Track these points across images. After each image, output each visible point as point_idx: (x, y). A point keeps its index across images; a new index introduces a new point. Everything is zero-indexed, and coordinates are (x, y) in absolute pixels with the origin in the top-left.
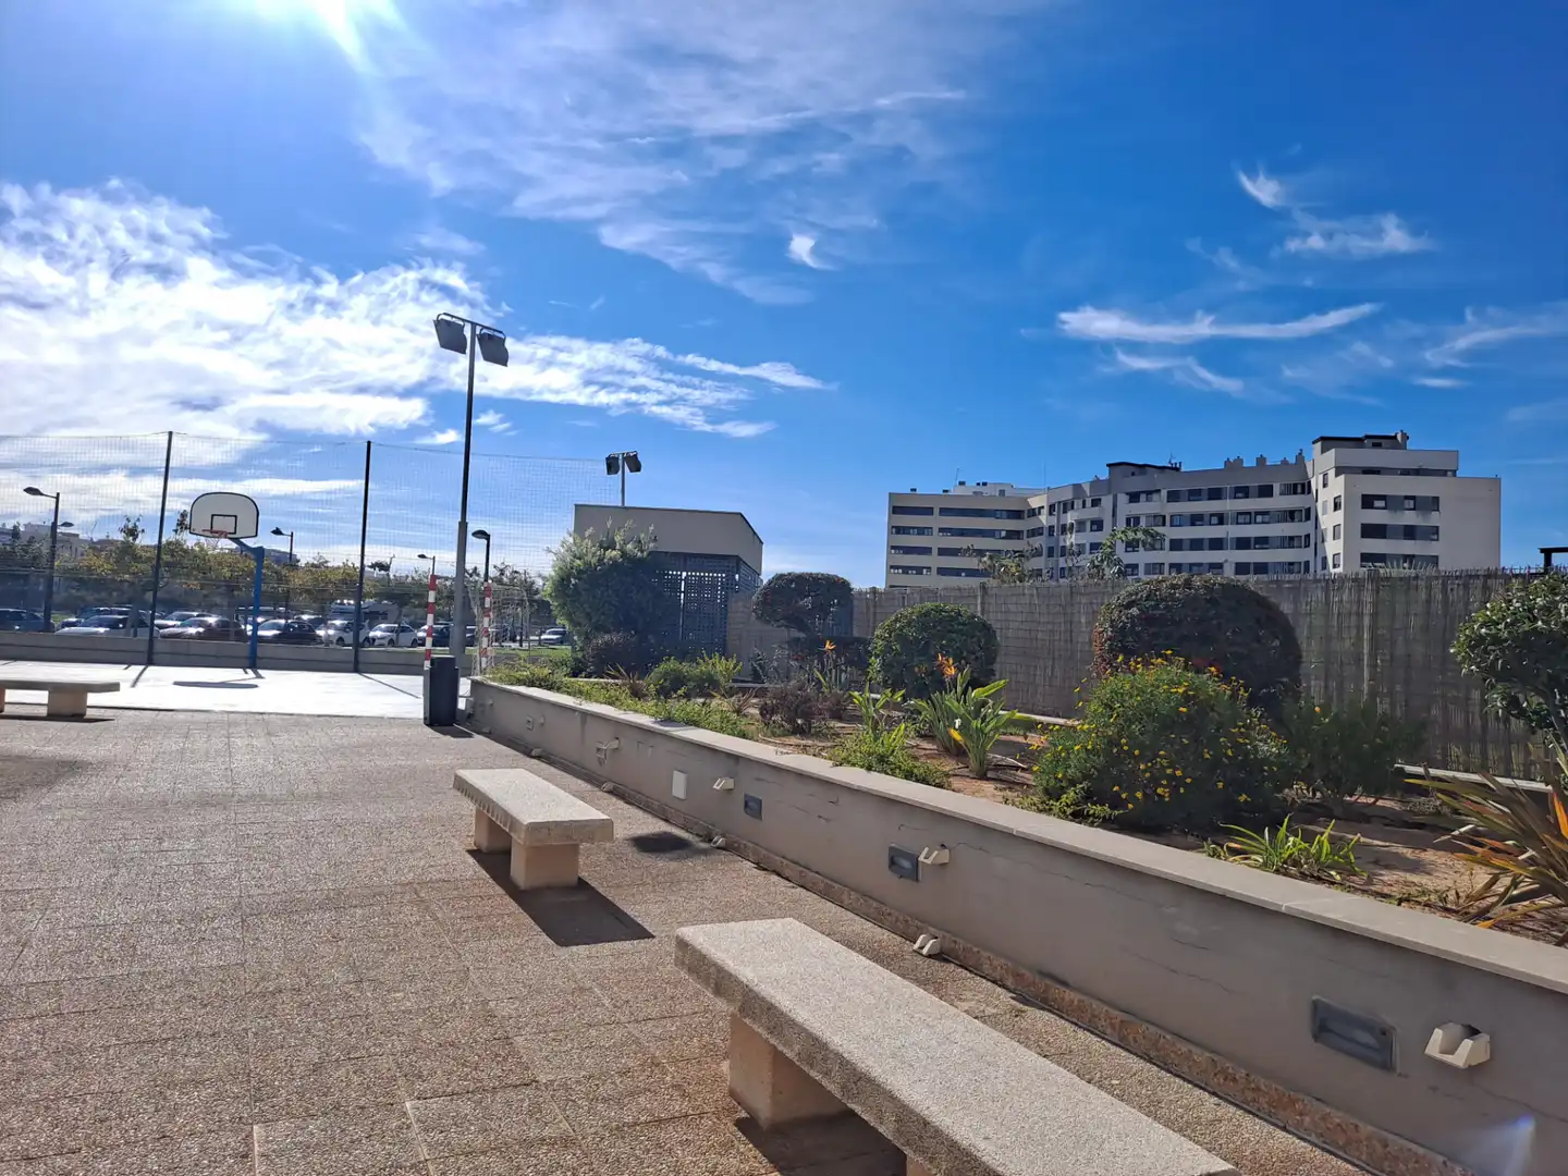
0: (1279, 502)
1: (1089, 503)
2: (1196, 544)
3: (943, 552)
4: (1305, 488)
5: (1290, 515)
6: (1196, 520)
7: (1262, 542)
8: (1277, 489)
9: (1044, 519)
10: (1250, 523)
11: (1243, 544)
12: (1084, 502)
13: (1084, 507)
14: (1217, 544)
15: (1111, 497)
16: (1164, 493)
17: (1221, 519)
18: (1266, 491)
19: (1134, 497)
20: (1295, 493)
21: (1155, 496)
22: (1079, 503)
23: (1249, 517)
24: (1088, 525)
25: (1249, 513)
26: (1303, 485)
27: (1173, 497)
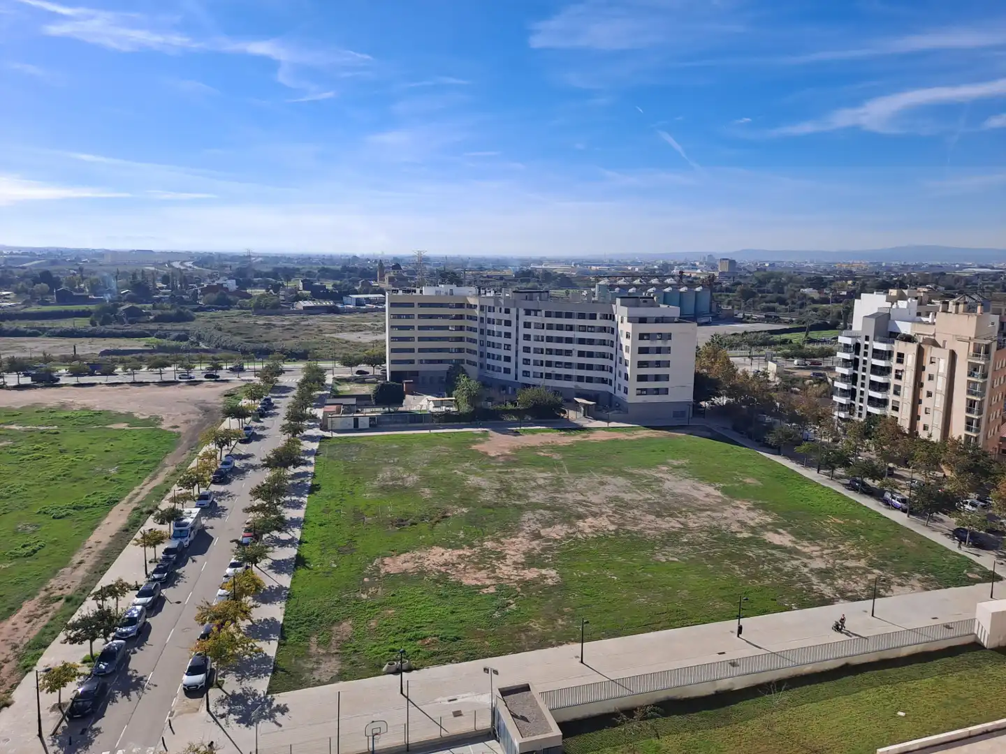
0: (599, 323)
1: (503, 310)
2: (559, 340)
3: (420, 328)
4: (612, 317)
5: (603, 329)
6: (560, 327)
7: (591, 342)
8: (598, 317)
9: (477, 312)
10: (585, 331)
11: (582, 341)
12: (500, 309)
13: (500, 312)
14: (569, 340)
15: (515, 309)
16: (543, 312)
17: (571, 328)
18: (593, 317)
19: (528, 312)
20: (607, 319)
21: (539, 313)
22: (497, 309)
23: (583, 329)
24: (503, 322)
25: (585, 326)
26: (611, 315)
27: (548, 315)
